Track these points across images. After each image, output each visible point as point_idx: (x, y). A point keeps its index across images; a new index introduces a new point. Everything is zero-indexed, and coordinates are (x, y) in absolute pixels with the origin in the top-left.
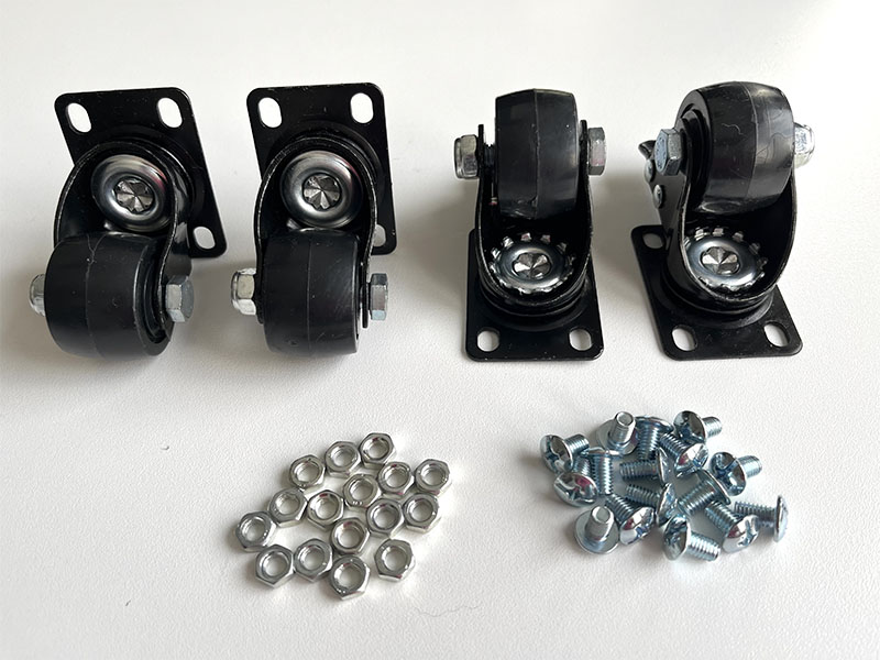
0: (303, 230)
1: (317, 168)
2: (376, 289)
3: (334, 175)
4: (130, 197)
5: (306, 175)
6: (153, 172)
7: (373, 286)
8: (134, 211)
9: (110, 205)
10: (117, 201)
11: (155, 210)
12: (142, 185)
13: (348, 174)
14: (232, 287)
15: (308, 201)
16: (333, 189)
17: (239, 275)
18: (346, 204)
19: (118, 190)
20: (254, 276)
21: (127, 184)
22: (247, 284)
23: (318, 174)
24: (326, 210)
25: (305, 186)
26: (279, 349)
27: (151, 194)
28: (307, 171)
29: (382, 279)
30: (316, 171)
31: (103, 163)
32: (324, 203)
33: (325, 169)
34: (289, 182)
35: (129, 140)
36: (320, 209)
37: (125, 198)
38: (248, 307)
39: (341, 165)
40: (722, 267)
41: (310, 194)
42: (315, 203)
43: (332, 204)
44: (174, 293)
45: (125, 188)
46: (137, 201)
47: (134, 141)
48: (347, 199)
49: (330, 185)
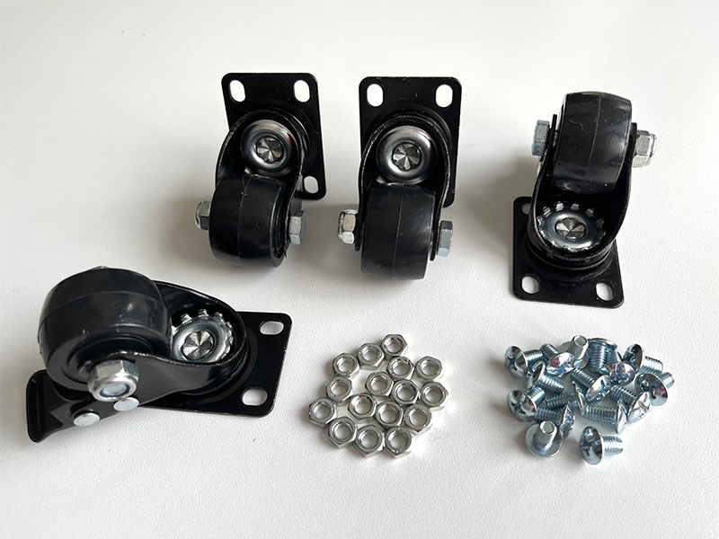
0: (390, 184)
1: (406, 139)
2: (445, 231)
3: (418, 144)
4: (266, 150)
5: (397, 144)
6: (285, 132)
7: (443, 230)
8: (268, 161)
9: (251, 155)
10: (257, 153)
11: (282, 161)
12: (277, 143)
13: (428, 144)
14: (339, 222)
15: (396, 163)
16: (415, 155)
17: (345, 213)
18: (423, 168)
19: (259, 145)
20: (356, 215)
21: (266, 141)
22: (350, 221)
23: (406, 143)
24: (407, 171)
25: (395, 151)
26: (369, 270)
27: (282, 150)
28: (399, 140)
29: (449, 225)
30: (403, 142)
31: (252, 124)
32: (407, 165)
33: (412, 140)
34: (384, 148)
35: (272, 110)
36: (404, 169)
37: (262, 151)
38: (348, 237)
39: (423, 137)
40: (571, 234)
41: (397, 157)
42: (400, 165)
43: (413, 167)
44: (296, 223)
45: (264, 144)
46: (270, 153)
47: (276, 110)
48: (425, 163)
49: (414, 151)
